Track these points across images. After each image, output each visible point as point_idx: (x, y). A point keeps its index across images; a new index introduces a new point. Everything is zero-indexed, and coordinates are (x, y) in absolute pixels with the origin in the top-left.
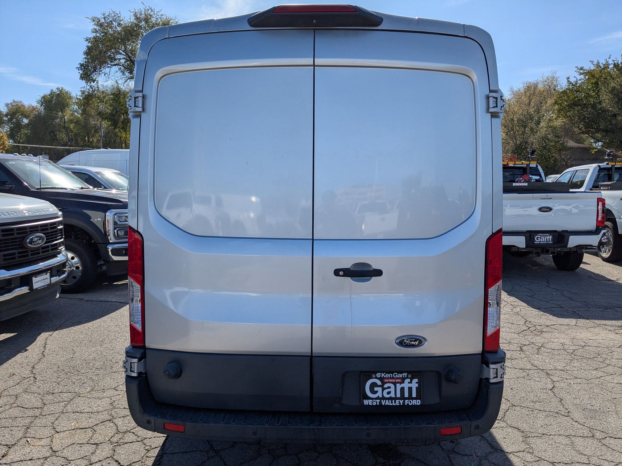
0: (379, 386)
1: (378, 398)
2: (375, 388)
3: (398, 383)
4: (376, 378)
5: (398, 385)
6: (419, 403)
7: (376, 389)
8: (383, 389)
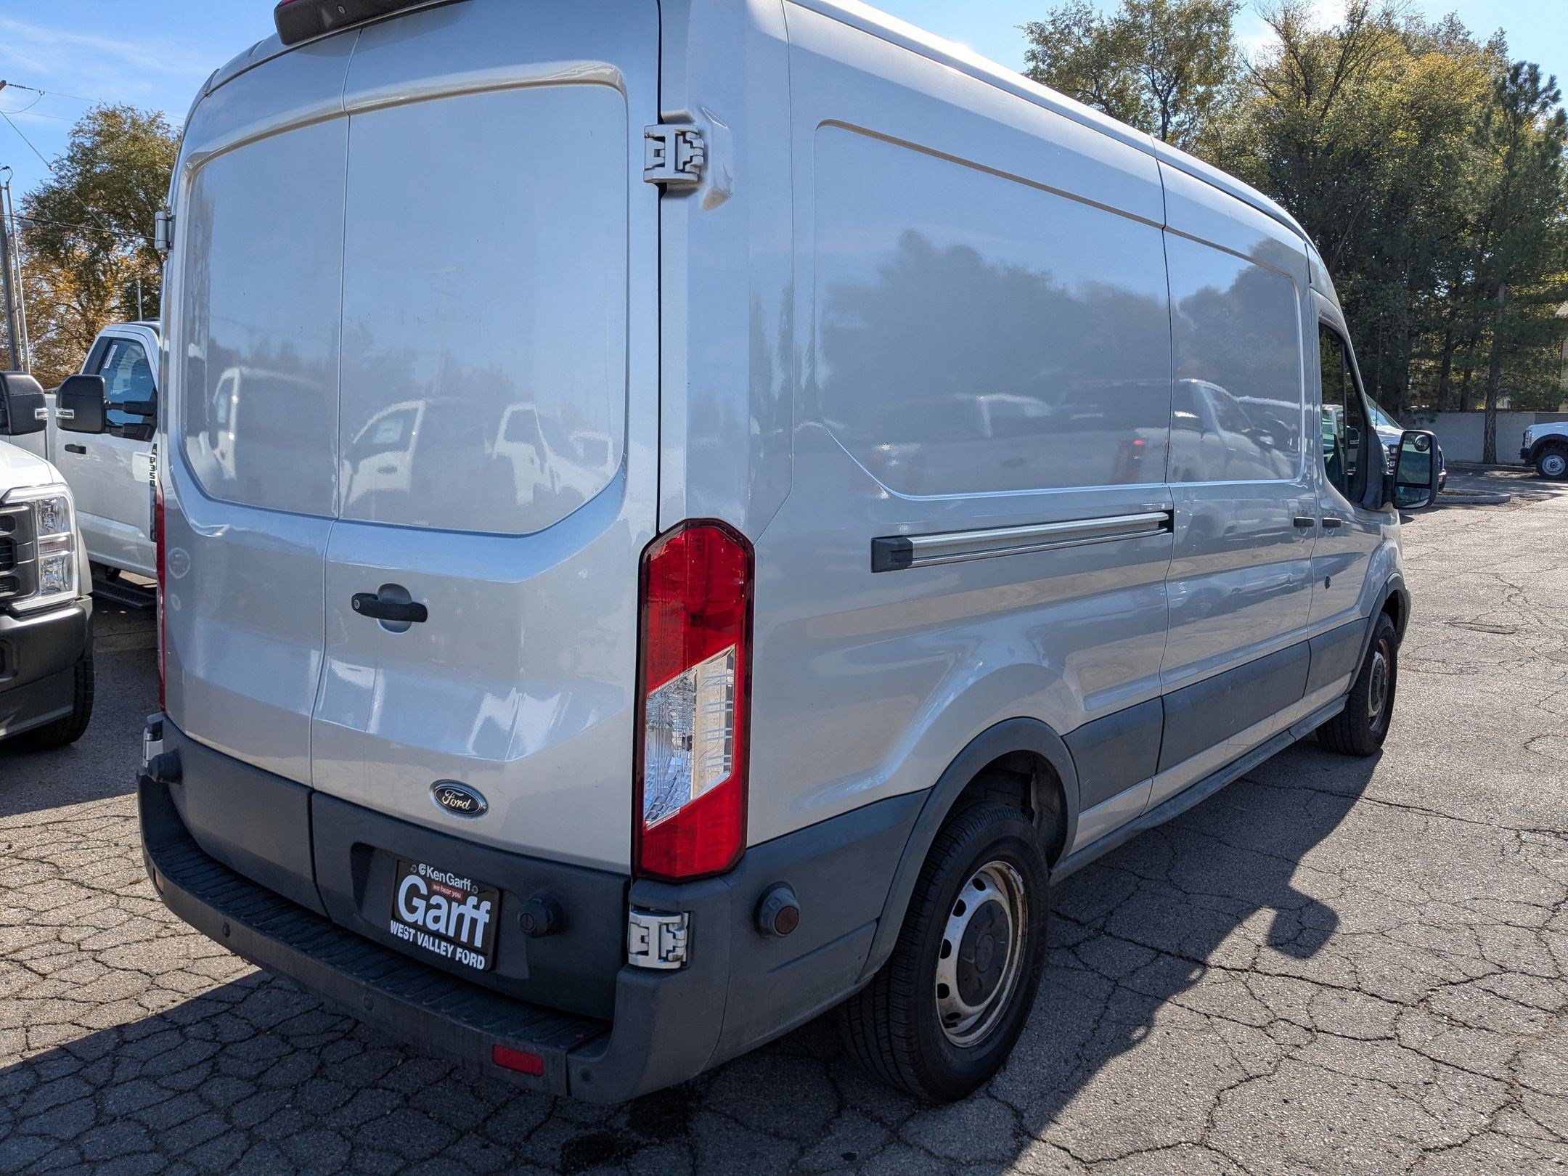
0: (421, 897)
1: (414, 925)
2: (415, 899)
3: (456, 900)
4: (418, 874)
5: (454, 905)
6: (481, 964)
7: (416, 902)
8: (429, 907)
